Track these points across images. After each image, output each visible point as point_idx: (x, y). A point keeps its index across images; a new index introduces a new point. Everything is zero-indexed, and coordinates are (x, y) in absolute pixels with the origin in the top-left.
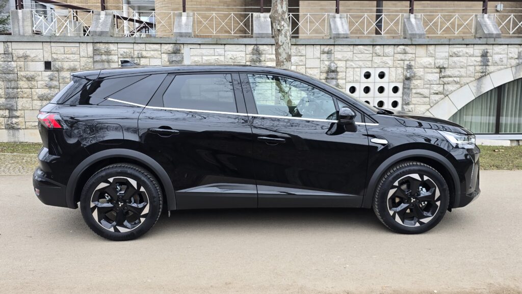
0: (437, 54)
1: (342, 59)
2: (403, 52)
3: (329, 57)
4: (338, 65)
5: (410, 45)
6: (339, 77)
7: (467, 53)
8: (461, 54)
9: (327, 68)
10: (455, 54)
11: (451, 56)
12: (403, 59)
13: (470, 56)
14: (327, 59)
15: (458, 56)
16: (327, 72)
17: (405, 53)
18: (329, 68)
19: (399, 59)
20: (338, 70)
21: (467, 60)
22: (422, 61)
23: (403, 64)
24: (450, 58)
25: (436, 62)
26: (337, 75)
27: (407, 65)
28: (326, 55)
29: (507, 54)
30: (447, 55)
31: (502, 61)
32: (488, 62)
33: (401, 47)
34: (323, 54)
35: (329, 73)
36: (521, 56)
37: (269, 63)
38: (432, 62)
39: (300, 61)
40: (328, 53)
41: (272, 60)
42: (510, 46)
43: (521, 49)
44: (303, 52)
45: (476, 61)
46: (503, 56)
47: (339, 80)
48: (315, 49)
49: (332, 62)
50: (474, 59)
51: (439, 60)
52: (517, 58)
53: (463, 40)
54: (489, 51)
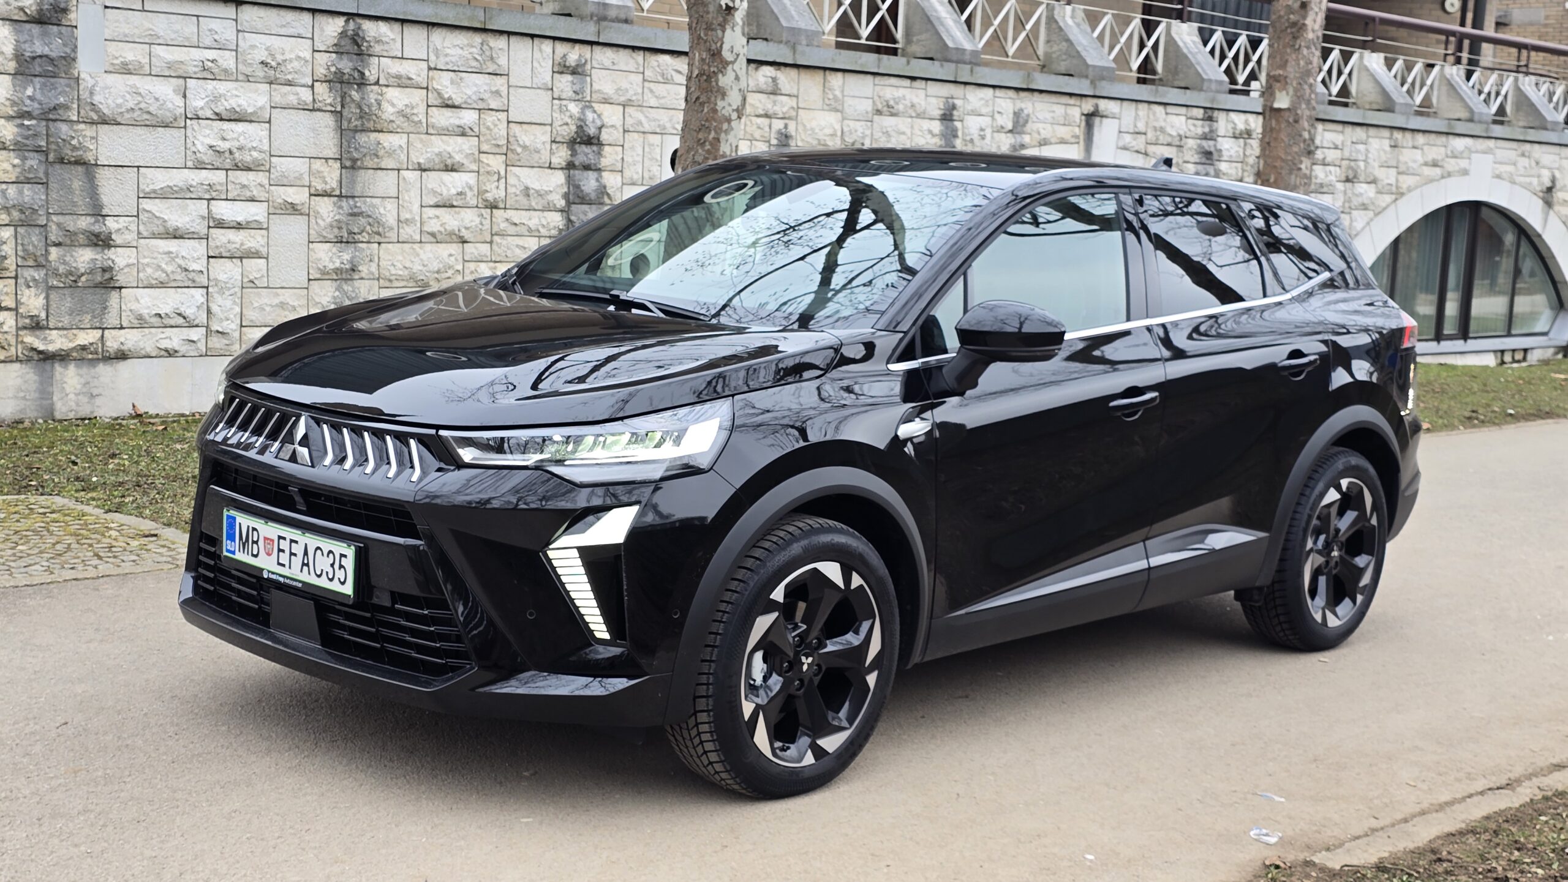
0: (849, 101)
1: (615, 98)
2: (770, 89)
3: (577, 87)
4: (607, 120)
5: (786, 65)
6: (604, 162)
7: (913, 106)
8: (901, 107)
9: (574, 128)
10: (888, 106)
11: (879, 112)
12: (771, 112)
13: (918, 116)
14: (571, 94)
15: (892, 115)
16: (572, 143)
17: (775, 92)
18: (580, 127)
19: (762, 112)
20: (605, 136)
21: (912, 127)
22: (814, 124)
23: (767, 129)
24: (876, 118)
25: (846, 129)
26: (599, 154)
27: (779, 132)
28: (569, 78)
29: (992, 117)
30: (870, 109)
31: (983, 138)
32: (956, 136)
33: (768, 70)
34: (562, 73)
35: (577, 147)
36: (1019, 124)
37: (392, 93)
38: (838, 127)
39: (492, 92)
40: (574, 72)
41: (404, 83)
42: (998, 92)
43: (1020, 105)
44: (503, 61)
45: (930, 132)
46: (985, 121)
47: (604, 174)
48: (537, 54)
49: (588, 105)
50: (926, 124)
51: (852, 124)
52: (1010, 131)
53: (908, 63)
54: (958, 102)
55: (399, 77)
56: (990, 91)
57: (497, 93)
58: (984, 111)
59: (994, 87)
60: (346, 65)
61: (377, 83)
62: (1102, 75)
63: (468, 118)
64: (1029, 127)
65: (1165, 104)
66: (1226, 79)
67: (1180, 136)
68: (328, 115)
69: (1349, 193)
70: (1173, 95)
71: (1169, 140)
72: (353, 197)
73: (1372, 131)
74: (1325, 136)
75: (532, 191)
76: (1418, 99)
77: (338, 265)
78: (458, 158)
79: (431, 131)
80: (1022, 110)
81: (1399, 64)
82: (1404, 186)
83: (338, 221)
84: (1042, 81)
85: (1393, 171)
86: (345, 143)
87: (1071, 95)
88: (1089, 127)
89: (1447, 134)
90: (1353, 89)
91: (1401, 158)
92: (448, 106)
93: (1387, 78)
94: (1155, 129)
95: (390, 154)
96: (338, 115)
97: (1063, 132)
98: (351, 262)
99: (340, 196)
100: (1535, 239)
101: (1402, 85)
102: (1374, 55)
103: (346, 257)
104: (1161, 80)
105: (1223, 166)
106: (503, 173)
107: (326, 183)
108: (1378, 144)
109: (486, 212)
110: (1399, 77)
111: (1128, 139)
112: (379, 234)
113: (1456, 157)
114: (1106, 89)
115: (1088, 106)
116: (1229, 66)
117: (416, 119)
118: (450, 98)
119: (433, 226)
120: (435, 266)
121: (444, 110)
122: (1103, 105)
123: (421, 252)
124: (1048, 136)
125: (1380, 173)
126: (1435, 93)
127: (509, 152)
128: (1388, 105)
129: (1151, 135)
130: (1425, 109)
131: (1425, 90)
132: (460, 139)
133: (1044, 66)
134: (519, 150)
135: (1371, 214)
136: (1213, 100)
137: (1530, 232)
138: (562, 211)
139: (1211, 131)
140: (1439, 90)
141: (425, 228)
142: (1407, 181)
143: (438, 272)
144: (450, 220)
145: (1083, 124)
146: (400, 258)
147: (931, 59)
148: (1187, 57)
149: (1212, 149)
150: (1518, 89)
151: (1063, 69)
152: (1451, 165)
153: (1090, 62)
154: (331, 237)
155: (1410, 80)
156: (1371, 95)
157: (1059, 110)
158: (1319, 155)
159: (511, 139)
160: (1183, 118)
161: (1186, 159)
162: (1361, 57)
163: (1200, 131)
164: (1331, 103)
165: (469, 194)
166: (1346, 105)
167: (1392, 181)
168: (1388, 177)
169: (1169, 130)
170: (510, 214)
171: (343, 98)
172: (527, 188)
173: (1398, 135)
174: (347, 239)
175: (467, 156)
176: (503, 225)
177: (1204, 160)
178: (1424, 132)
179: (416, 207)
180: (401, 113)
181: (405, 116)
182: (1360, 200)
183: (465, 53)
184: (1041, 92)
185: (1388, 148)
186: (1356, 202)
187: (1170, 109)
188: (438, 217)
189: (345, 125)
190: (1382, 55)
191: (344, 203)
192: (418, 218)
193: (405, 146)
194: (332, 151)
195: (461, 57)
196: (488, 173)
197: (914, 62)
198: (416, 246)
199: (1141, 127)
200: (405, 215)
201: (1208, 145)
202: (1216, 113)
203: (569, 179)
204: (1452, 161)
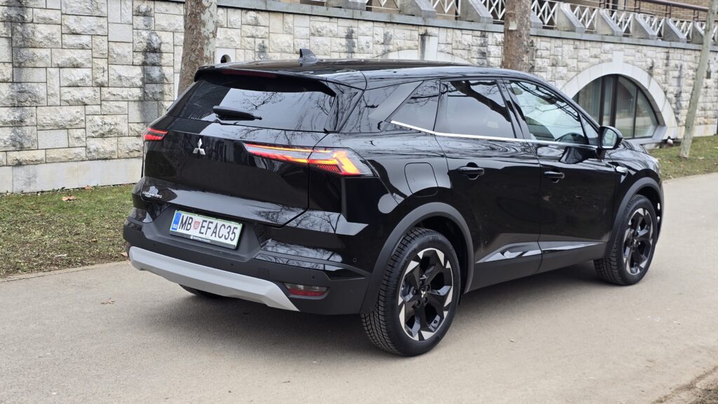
0: (296, 29)
1: (168, 28)
2: (254, 23)
3: (146, 23)
4: (163, 40)
5: (262, 11)
6: (163, 62)
7: (331, 31)
8: (324, 32)
9: (145, 44)
10: (318, 32)
11: (313, 35)
12: (255, 35)
13: (334, 36)
14: (143, 27)
15: (320, 36)
16: (145, 52)
17: (257, 24)
18: (149, 44)
19: (249, 35)
20: (163, 48)
21: (331, 42)
22: (278, 41)
23: (253, 43)
24: (312, 38)
25: (295, 43)
26: (161, 57)
27: (260, 45)
28: (142, 18)
29: (373, 36)
30: (308, 33)
31: (368, 47)
32: (354, 46)
33: (252, 14)
34: (138, 15)
35: (148, 54)
36: (387, 40)
37: (41, 27)
38: (291, 42)
39: (98, 26)
40: (145, 15)
41: (48, 22)
42: (376, 24)
43: (386, 30)
44: (104, 10)
45: (341, 44)
46: (369, 39)
47: (164, 68)
48: (123, 6)
49: (153, 32)
50: (338, 40)
51: (299, 40)
52: (383, 44)
53: (327, 9)
54: (355, 29)
55: (44, 19)
56: (372, 23)
57: (101, 26)
58: (368, 33)
59: (373, 21)
60: (13, 13)
61: (32, 22)
62: (429, 15)
63: (85, 40)
64: (392, 41)
65: (461, 29)
66: (492, 16)
67: (469, 45)
68: (4, 39)
69: (554, 71)
70: (465, 25)
71: (464, 47)
72: (20, 83)
73: (565, 41)
74: (540, 44)
75: (123, 78)
76: (587, 26)
77: (12, 119)
78: (80, 61)
79: (64, 47)
80: (388, 33)
81: (578, 9)
82: (581, 68)
83: (12, 96)
84: (398, 18)
85: (575, 60)
86: (14, 54)
87: (413, 25)
88: (423, 41)
89: (602, 42)
90: (555, 21)
91: (580, 54)
92: (73, 34)
93: (572, 16)
94: (456, 42)
95: (41, 59)
96: (10, 39)
97: (410, 44)
98: (20, 117)
99: (13, 82)
100: (645, 92)
101: (579, 19)
102: (566, 4)
103: (17, 114)
104: (460, 17)
105: (491, 60)
106: (106, 68)
107: (4, 75)
108: (568, 48)
109: (98, 89)
110: (578, 15)
111: (443, 47)
112: (36, 102)
113: (605, 53)
114: (431, 22)
115: (422, 31)
116: (494, 10)
117: (55, 41)
118: (74, 30)
119: (67, 97)
120: (69, 118)
121: (72, 36)
122: (430, 30)
123: (61, 111)
124: (402, 46)
125: (569, 62)
126: (596, 22)
127: (108, 56)
128: (572, 29)
129: (454, 44)
130: (591, 30)
131: (590, 21)
132: (81, 51)
133: (400, 11)
134: (115, 56)
135: (565, 81)
136: (485, 27)
137: (642, 89)
138: (140, 87)
139: (485, 42)
140: (597, 21)
141: (63, 98)
142: (582, 65)
143: (71, 121)
144: (77, 94)
145: (420, 39)
146: (49, 114)
147: (340, 7)
148: (472, 6)
149: (486, 51)
150: (635, 20)
151: (409, 12)
152: (604, 57)
153: (422, 8)
154: (8, 104)
155: (583, 16)
156: (565, 24)
157: (408, 33)
158: (539, 53)
159: (110, 50)
160: (470, 36)
161: (473, 56)
162: (559, 5)
163: (479, 42)
164: (544, 28)
165: (87, 80)
166: (552, 28)
167: (575, 65)
168: (572, 63)
169: (464, 42)
170: (111, 89)
171: (12, 30)
172: (120, 76)
173: (577, 43)
174: (17, 105)
175: (86, 60)
176: (107, 96)
177: (481, 57)
178: (590, 41)
179: (57, 87)
180: (46, 38)
181: (48, 39)
182: (560, 75)
183: (82, 6)
184: (398, 24)
185: (572, 49)
186: (557, 76)
187: (464, 32)
188: (70, 92)
189: (14, 44)
190: (569, 4)
191: (15, 86)
192: (58, 93)
193: (49, 55)
194: (7, 58)
195: (80, 8)
196: (98, 68)
197: (330, 9)
198: (58, 108)
199: (449, 40)
200: (51, 92)
201: (483, 49)
202: (487, 33)
203: (144, 71)
204: (604, 55)
